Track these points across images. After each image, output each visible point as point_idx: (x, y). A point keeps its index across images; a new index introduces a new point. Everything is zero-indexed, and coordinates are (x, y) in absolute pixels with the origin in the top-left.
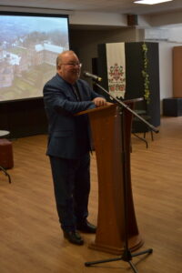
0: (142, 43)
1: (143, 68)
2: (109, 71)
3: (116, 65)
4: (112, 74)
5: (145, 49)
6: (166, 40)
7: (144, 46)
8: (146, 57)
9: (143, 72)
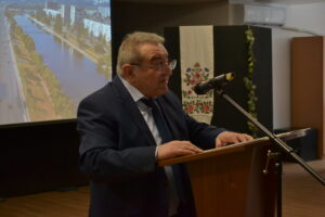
0: (245, 28)
1: (246, 74)
2: (183, 77)
3: (197, 65)
4: (189, 82)
5: (251, 38)
6: (280, 25)
7: (249, 32)
8: (251, 52)
9: (247, 81)
